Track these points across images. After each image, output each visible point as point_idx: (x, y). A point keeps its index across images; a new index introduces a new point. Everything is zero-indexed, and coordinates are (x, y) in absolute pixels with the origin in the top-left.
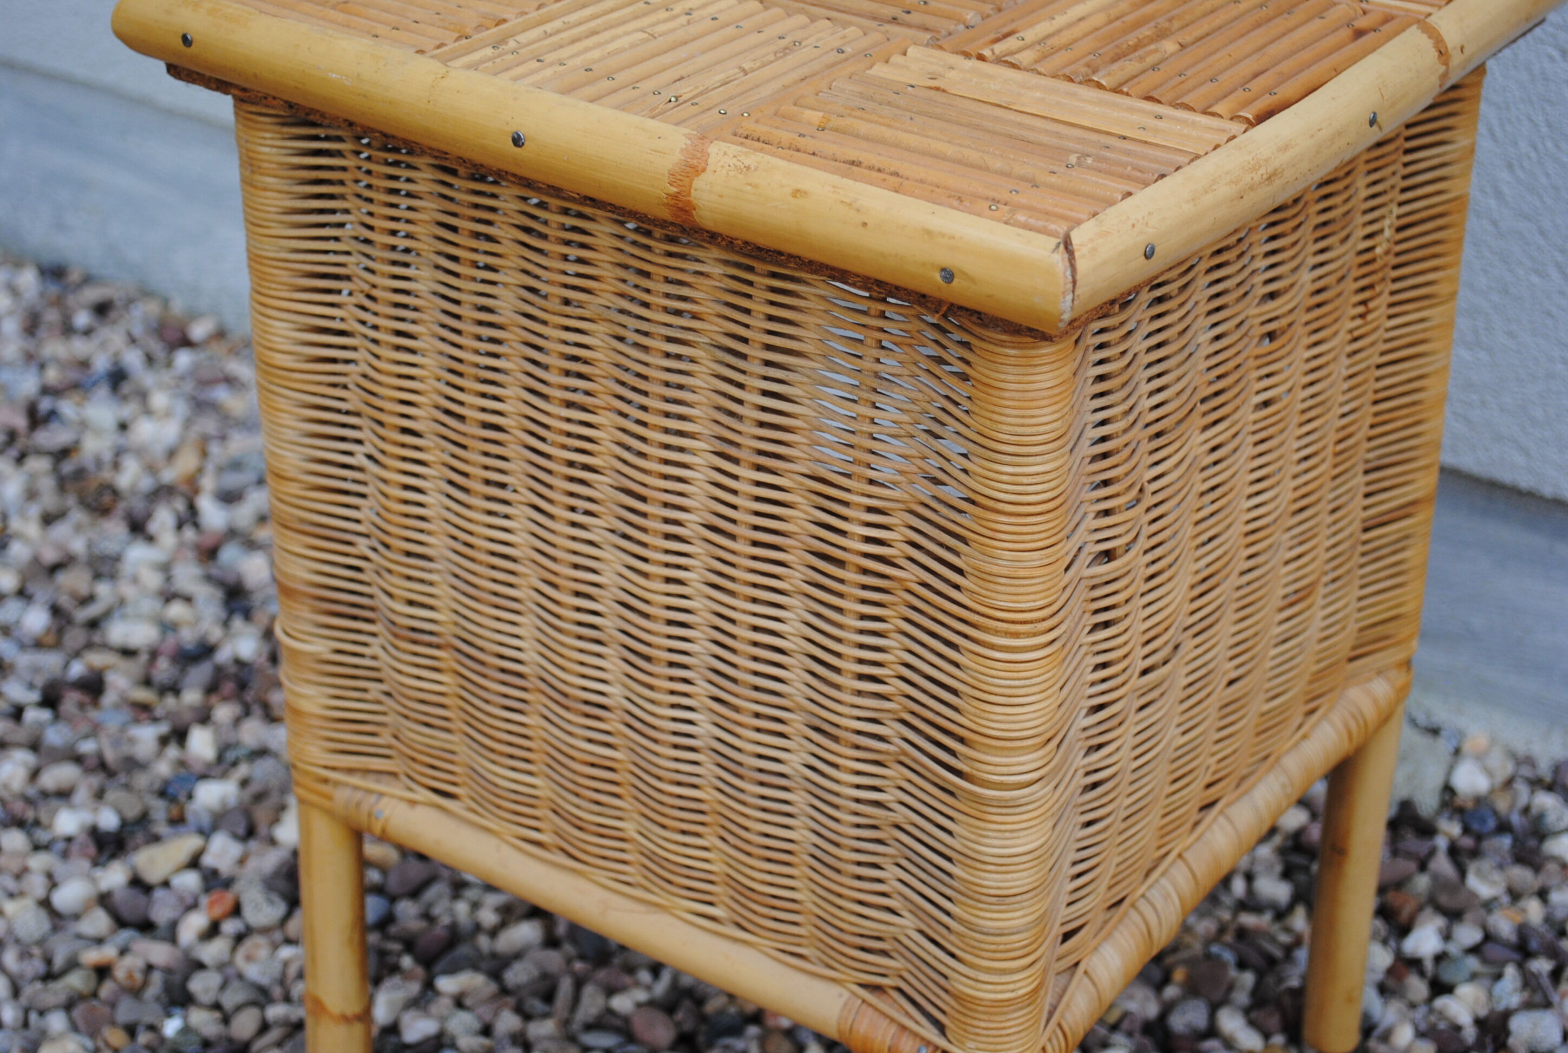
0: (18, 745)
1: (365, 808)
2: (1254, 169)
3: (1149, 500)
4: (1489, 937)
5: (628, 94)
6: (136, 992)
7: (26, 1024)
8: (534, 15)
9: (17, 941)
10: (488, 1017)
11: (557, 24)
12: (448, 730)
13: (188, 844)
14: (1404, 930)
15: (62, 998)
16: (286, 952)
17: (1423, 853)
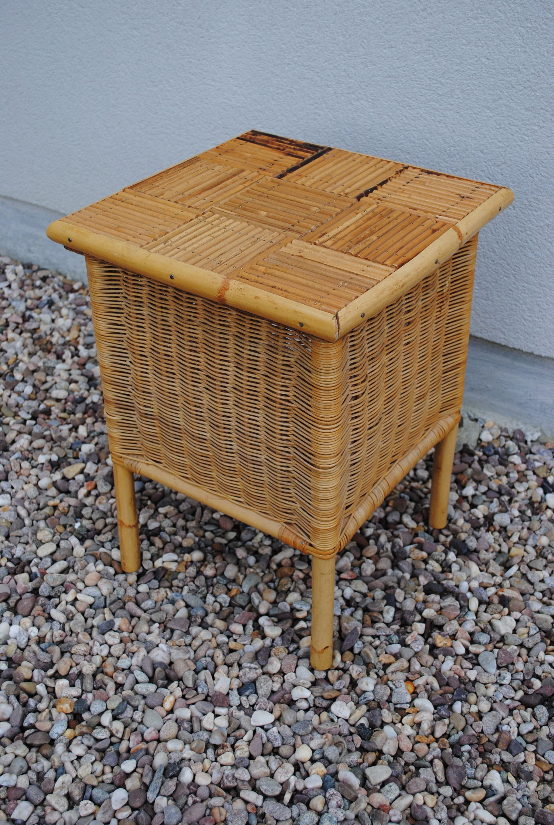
0: (24, 433)
1: (133, 466)
2: (397, 284)
3: (369, 379)
4: (489, 489)
5: (205, 261)
6: (66, 514)
7: (33, 525)
8: (177, 230)
9: (29, 498)
10: (175, 521)
11: (184, 234)
12: (158, 444)
13: (80, 466)
14: (463, 487)
15: (43, 516)
16: (112, 501)
17: (470, 462)
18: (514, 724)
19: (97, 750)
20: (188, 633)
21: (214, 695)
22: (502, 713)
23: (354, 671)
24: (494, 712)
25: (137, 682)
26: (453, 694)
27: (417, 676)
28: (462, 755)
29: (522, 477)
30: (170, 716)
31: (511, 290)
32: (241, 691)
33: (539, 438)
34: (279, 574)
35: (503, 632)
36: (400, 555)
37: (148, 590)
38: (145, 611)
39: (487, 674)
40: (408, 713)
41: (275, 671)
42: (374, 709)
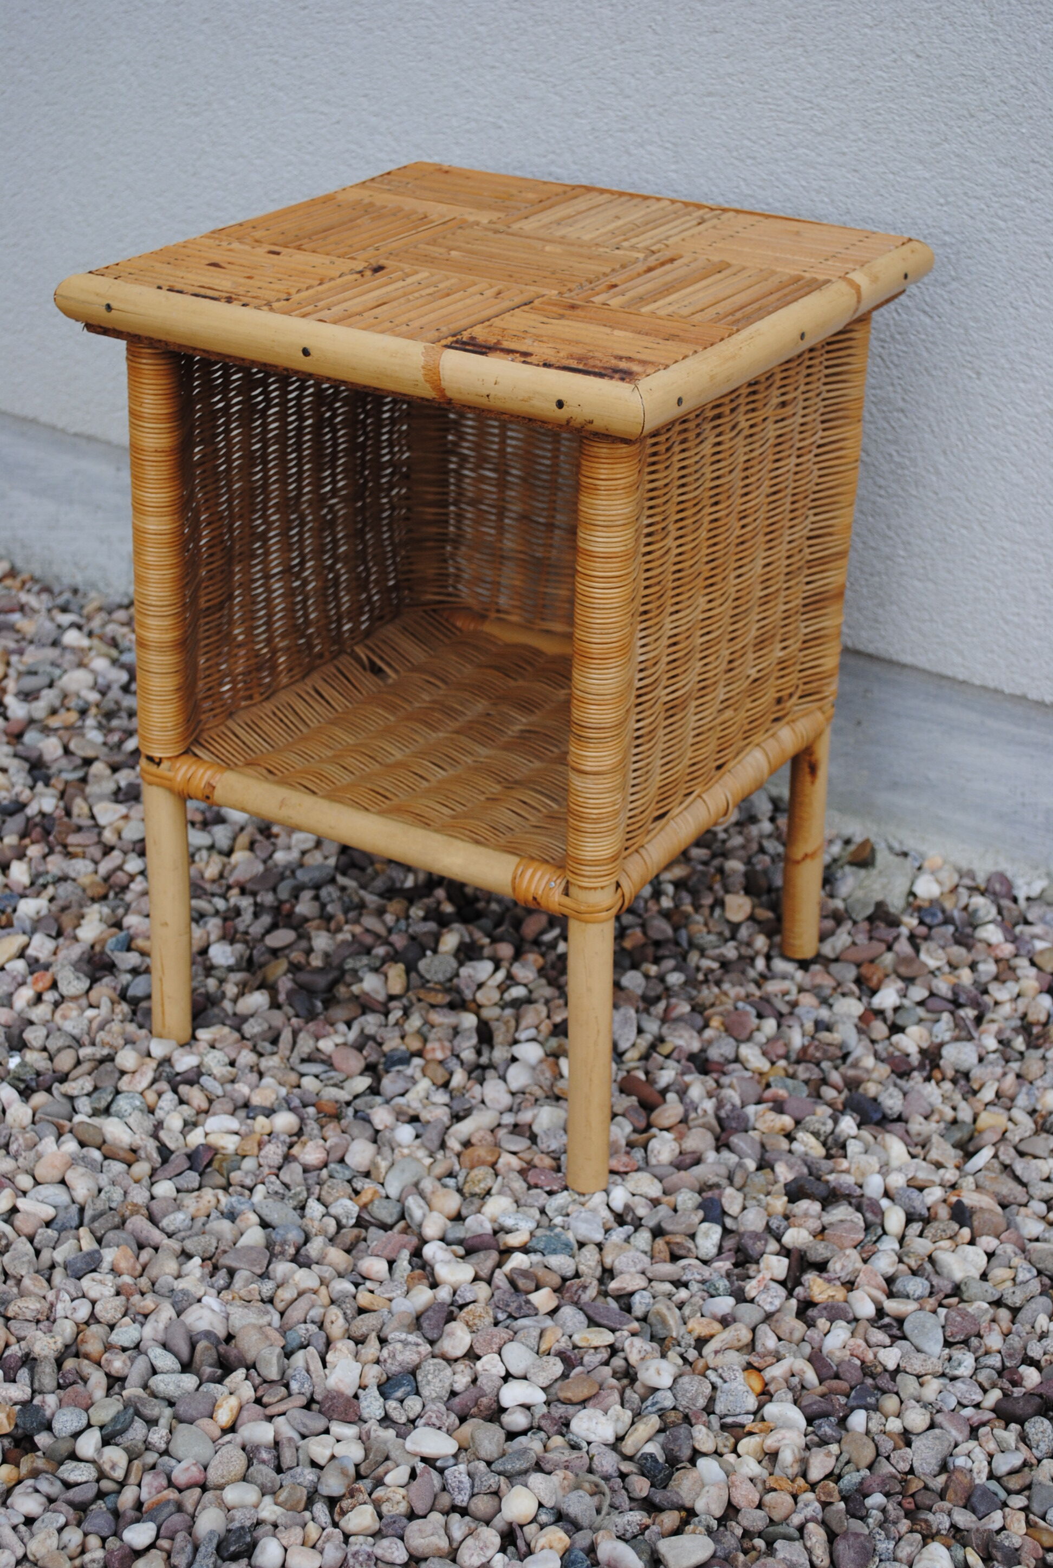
4: (932, 994)
10: (233, 1056)
13: (16, 941)
14: (873, 992)
16: (90, 1013)
17: (890, 939)
18: (980, 1456)
19: (71, 1503)
20: (264, 1276)
21: (326, 1397)
22: (954, 1433)
23: (635, 1351)
24: (937, 1431)
25: (154, 1372)
26: (848, 1396)
27: (770, 1359)
28: (867, 1516)
29: (1006, 971)
30: (228, 1437)
31: (974, 557)
32: (384, 1389)
33: (1043, 891)
34: (466, 1159)
35: (958, 1276)
36: (734, 1125)
37: (174, 1194)
38: (170, 1236)
39: (921, 1356)
40: (751, 1433)
41: (459, 1352)
42: (675, 1425)
